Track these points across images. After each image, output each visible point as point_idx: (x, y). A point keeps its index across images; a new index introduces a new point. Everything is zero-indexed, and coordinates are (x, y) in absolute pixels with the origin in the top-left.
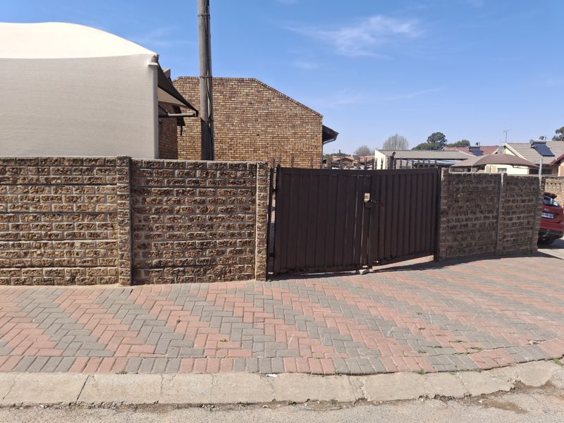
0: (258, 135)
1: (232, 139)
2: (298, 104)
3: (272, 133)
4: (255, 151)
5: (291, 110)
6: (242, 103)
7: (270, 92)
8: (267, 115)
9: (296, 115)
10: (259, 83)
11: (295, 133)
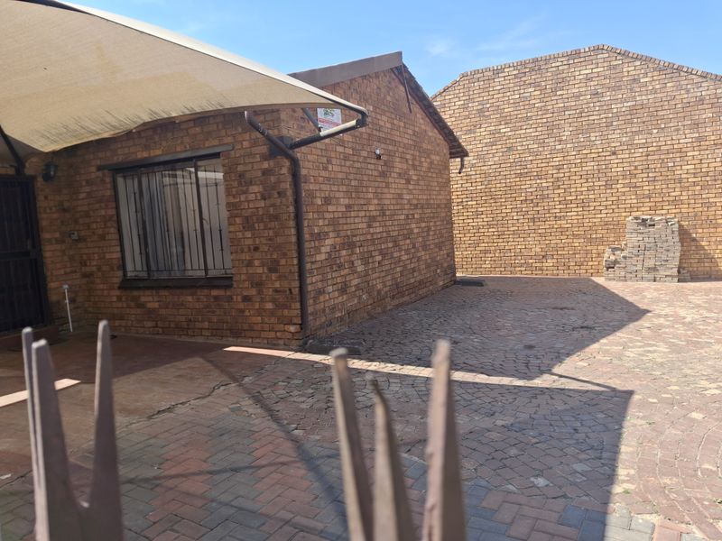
0: (614, 153)
1: (559, 168)
2: (704, 76)
3: (646, 145)
4: (608, 186)
5: (688, 91)
6: (577, 97)
7: (638, 63)
8: (632, 110)
9: (701, 100)
10: (612, 50)
11: (700, 139)
